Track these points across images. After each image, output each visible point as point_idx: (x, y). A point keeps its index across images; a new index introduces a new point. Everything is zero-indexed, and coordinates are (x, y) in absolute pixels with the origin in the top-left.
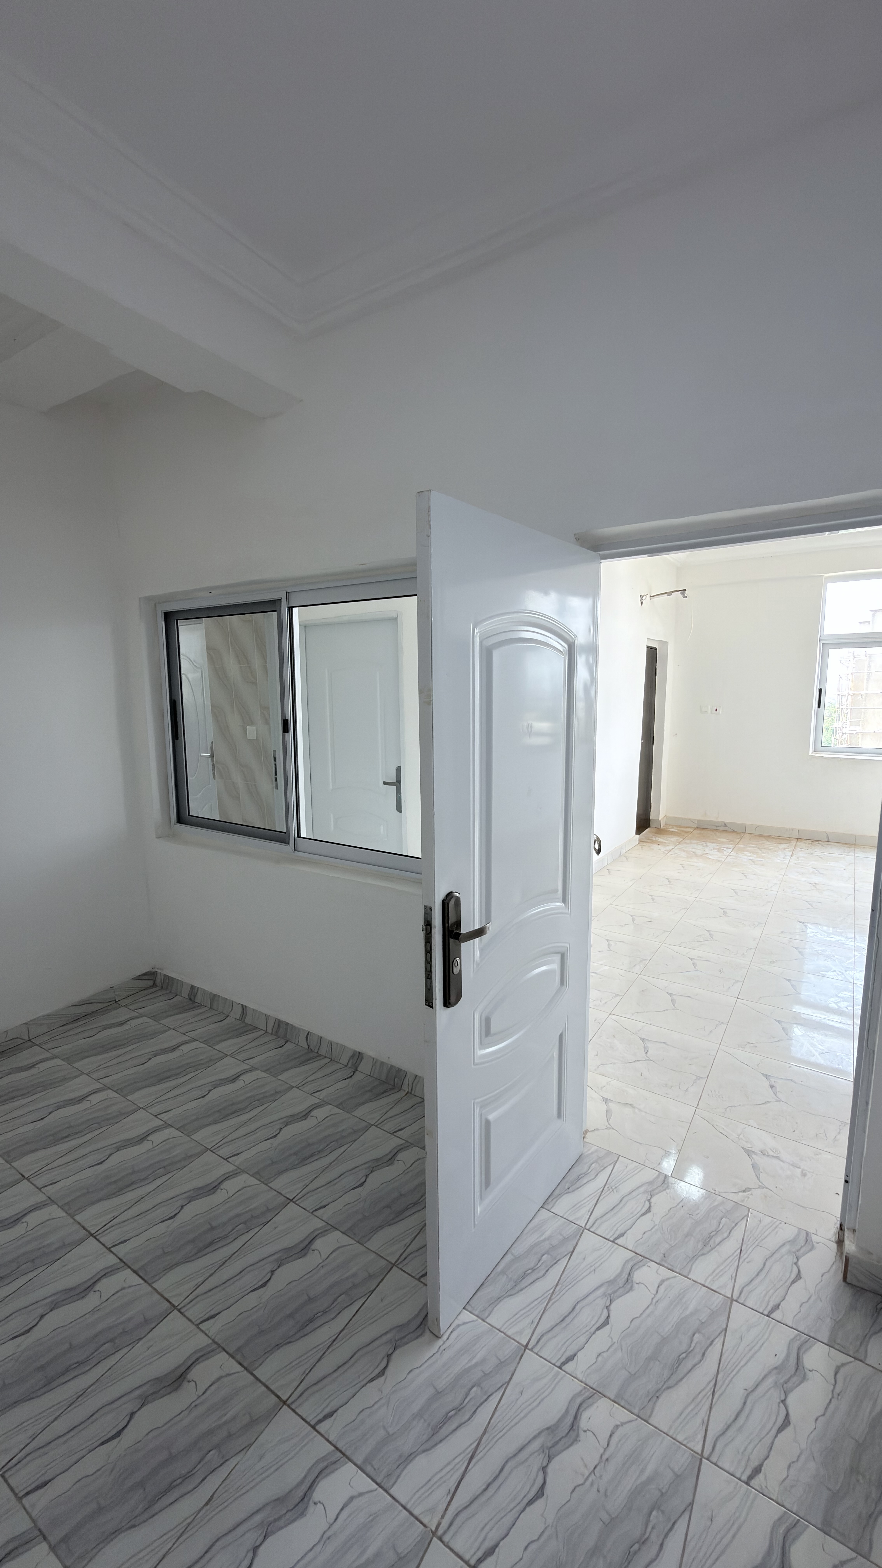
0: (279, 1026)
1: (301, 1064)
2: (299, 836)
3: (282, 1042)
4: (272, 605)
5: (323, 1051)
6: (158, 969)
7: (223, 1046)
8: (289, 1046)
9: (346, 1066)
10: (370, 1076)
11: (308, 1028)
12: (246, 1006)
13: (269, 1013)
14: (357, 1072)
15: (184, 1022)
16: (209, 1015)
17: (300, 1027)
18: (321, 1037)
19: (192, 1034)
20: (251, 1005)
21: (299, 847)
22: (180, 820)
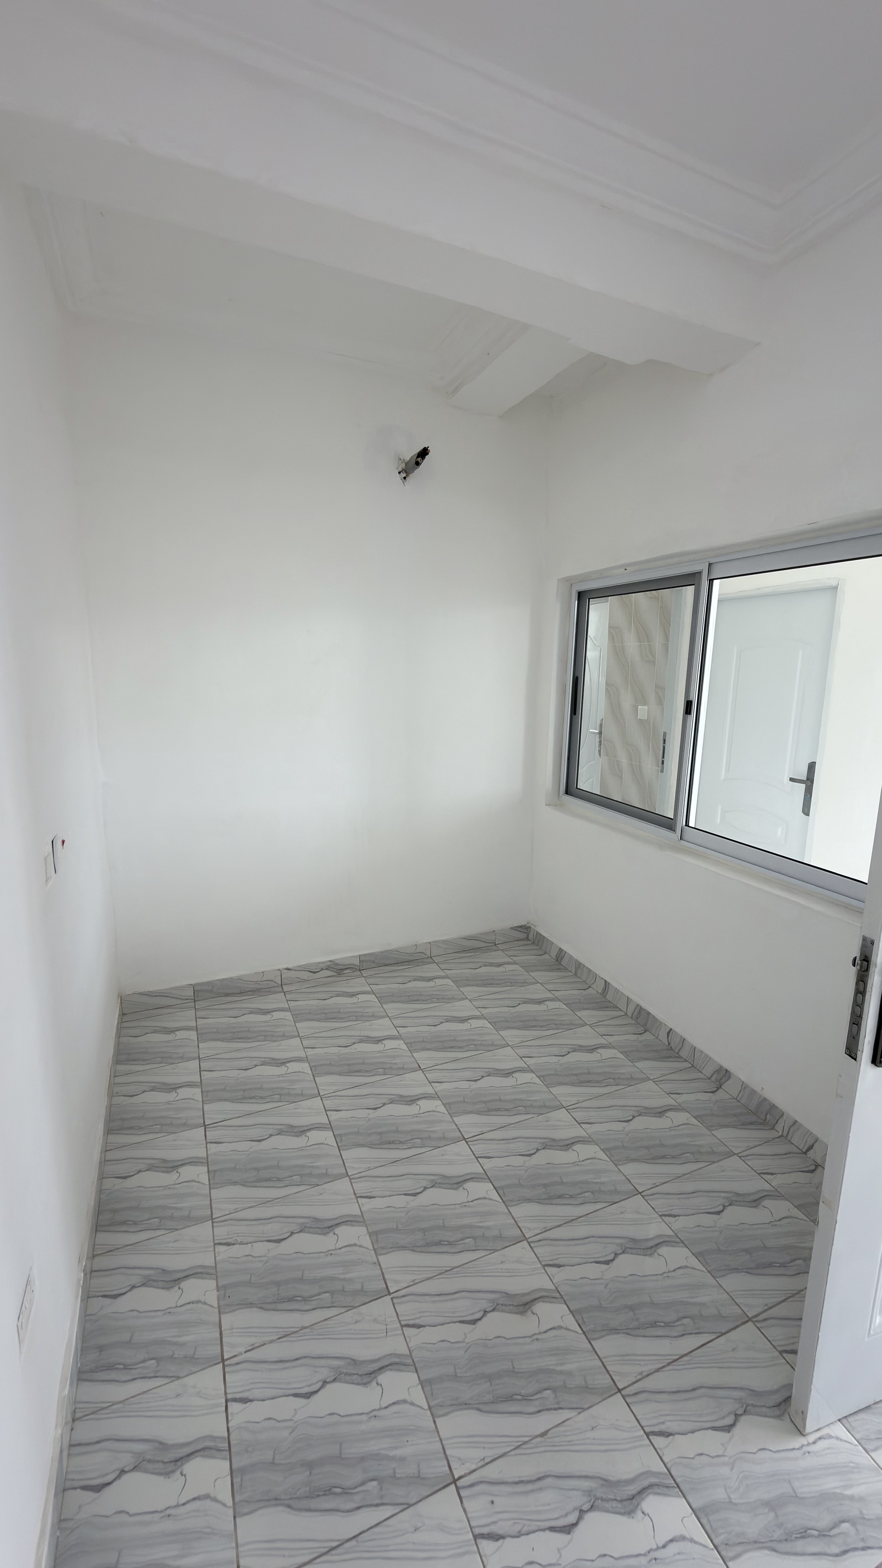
0: (639, 1013)
1: (659, 1058)
2: (687, 825)
3: (641, 1030)
4: (691, 579)
5: (684, 1053)
6: (532, 925)
7: (583, 1014)
8: (647, 1036)
9: (710, 1079)
10: (736, 1099)
11: (671, 1025)
12: (609, 983)
13: (631, 996)
14: (721, 1090)
15: (550, 980)
16: (572, 980)
17: (663, 1021)
18: (684, 1039)
19: (557, 994)
20: (613, 983)
21: (685, 837)
22: (567, 792)
